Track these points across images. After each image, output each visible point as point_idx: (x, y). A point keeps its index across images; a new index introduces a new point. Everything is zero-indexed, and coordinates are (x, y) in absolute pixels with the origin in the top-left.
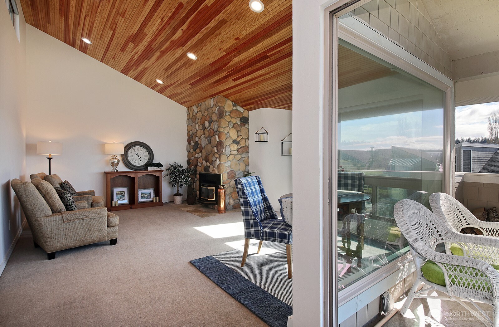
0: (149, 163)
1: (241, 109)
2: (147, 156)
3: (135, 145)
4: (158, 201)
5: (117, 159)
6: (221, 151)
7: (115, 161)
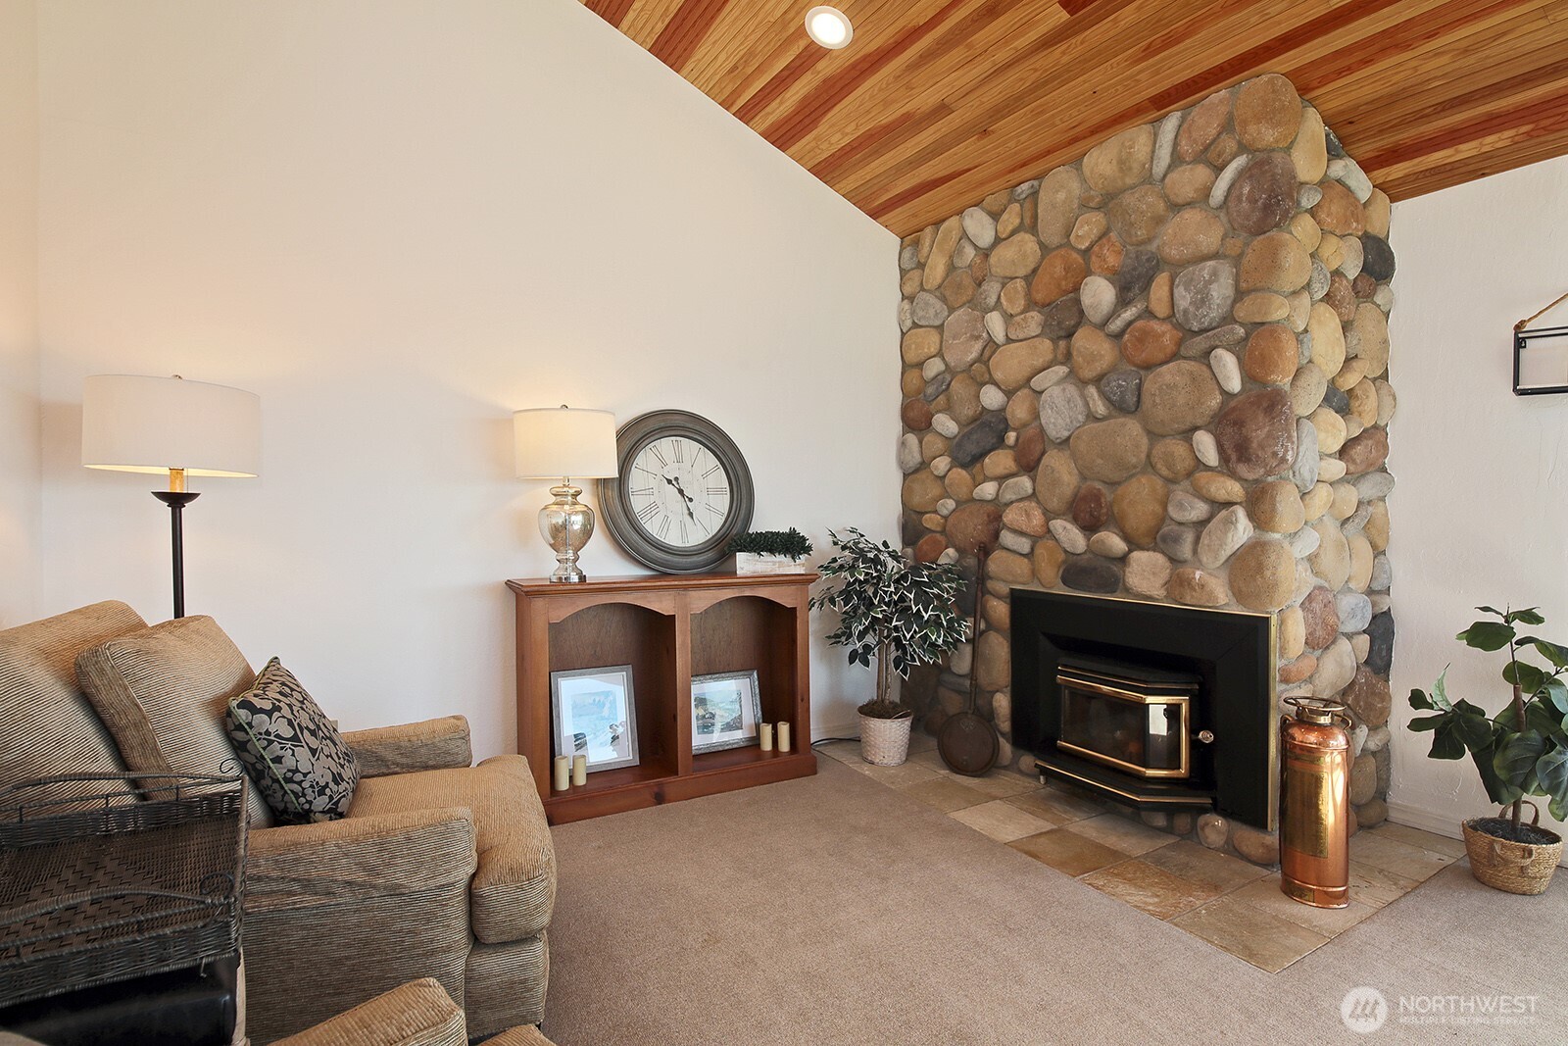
0: (734, 532)
1: (1361, 184)
2: (719, 491)
3: (662, 429)
4: (784, 745)
5: (578, 508)
6: (1275, 454)
7: (573, 518)
